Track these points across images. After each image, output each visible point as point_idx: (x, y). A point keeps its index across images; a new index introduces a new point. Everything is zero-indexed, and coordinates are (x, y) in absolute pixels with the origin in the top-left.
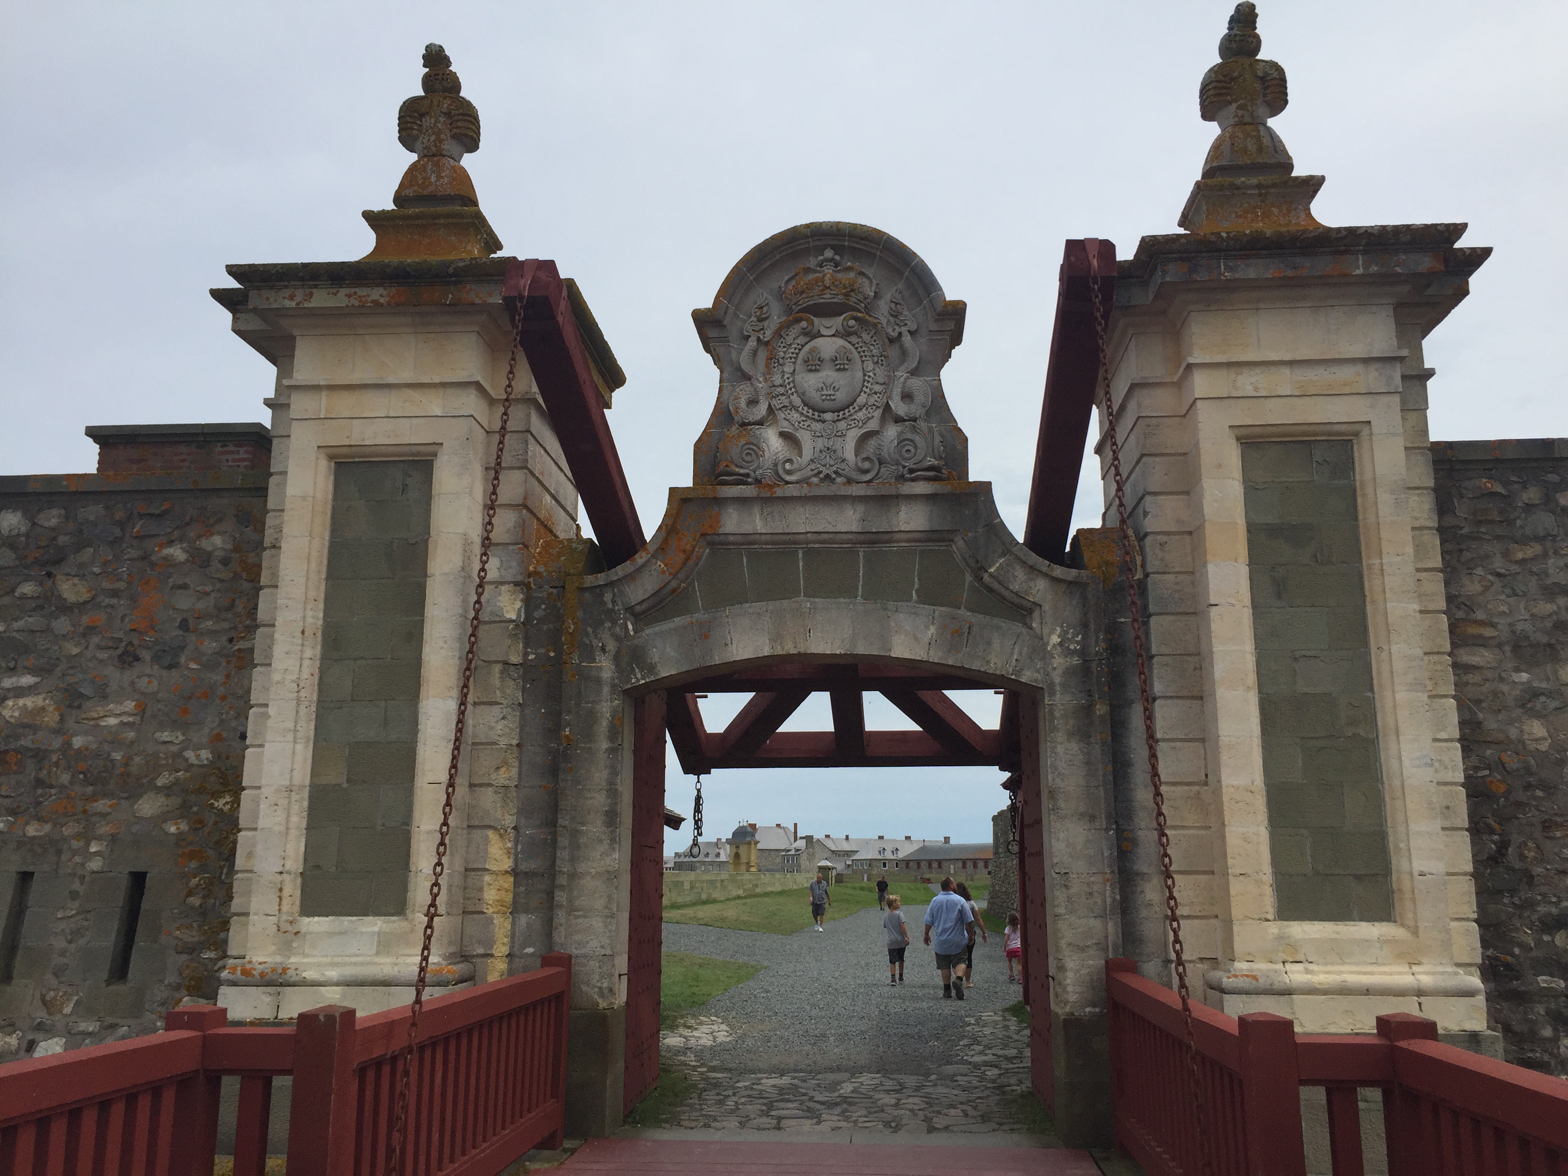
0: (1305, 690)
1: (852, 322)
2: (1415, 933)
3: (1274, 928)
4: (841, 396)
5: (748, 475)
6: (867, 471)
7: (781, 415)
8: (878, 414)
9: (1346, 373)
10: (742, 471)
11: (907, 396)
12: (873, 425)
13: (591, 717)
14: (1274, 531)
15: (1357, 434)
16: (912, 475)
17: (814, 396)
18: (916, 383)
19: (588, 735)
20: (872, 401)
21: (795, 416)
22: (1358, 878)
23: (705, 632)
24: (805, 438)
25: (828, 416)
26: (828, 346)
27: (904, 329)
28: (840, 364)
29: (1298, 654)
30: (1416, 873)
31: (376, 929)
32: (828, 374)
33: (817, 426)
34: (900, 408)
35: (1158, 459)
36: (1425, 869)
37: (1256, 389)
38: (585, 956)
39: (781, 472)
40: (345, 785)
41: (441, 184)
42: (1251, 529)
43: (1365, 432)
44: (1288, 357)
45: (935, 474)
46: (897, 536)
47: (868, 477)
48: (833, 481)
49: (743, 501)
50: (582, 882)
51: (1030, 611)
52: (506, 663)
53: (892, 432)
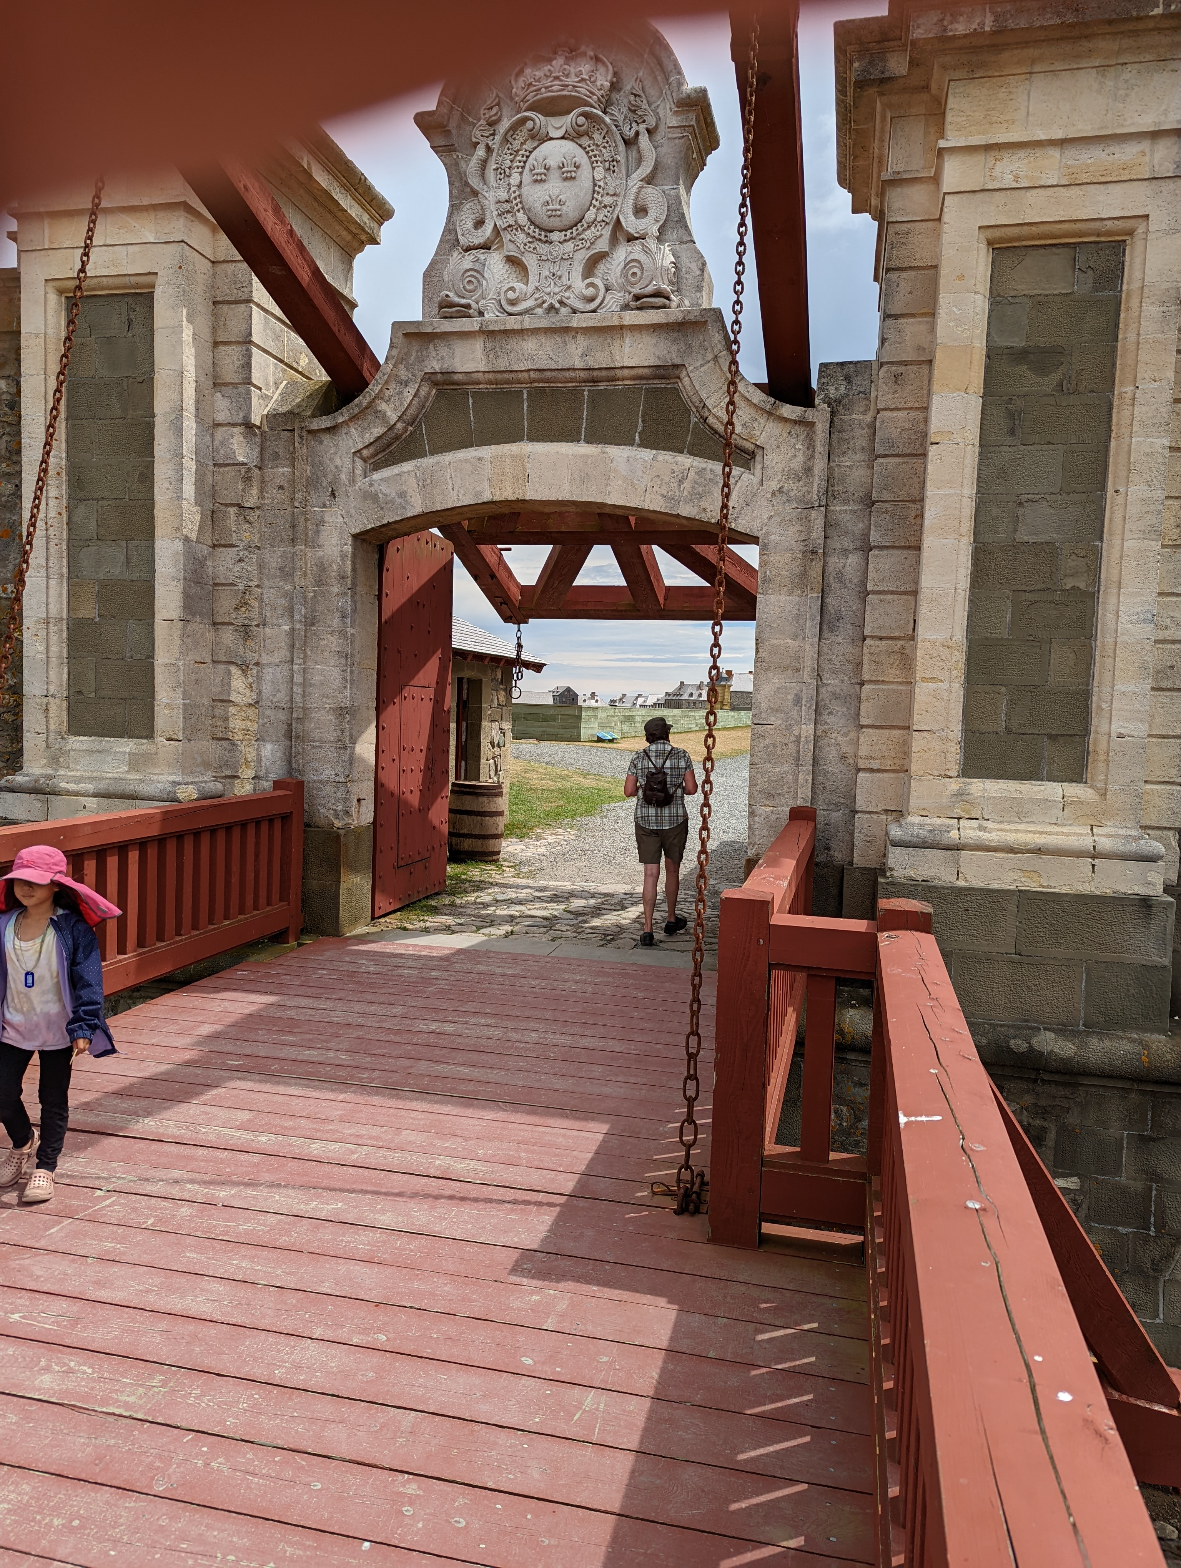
0: (1026, 539)
1: (581, 120)
2: (1104, 795)
3: (954, 786)
4: (570, 211)
5: (468, 306)
6: (591, 300)
7: (506, 236)
8: (607, 232)
9: (1129, 152)
10: (463, 301)
11: (640, 210)
12: (602, 245)
14: (1020, 355)
15: (1131, 233)
16: (638, 302)
17: (539, 210)
18: (651, 193)
19: (321, 578)
20: (600, 217)
21: (521, 237)
22: (1053, 738)
24: (530, 261)
25: (555, 236)
26: (557, 151)
27: (642, 128)
28: (567, 173)
29: (1023, 498)
30: (1114, 736)
31: (127, 750)
32: (554, 186)
33: (543, 248)
34: (631, 223)
35: (904, 275)
36: (1123, 731)
37: (1016, 179)
38: (321, 782)
39: (504, 303)
40: (97, 620)
42: (991, 354)
43: (1141, 230)
44: (1059, 135)
45: (661, 300)
46: (619, 373)
47: (593, 306)
48: (557, 311)
49: (466, 337)
50: (313, 715)
51: (753, 455)
52: (240, 506)
53: (621, 253)
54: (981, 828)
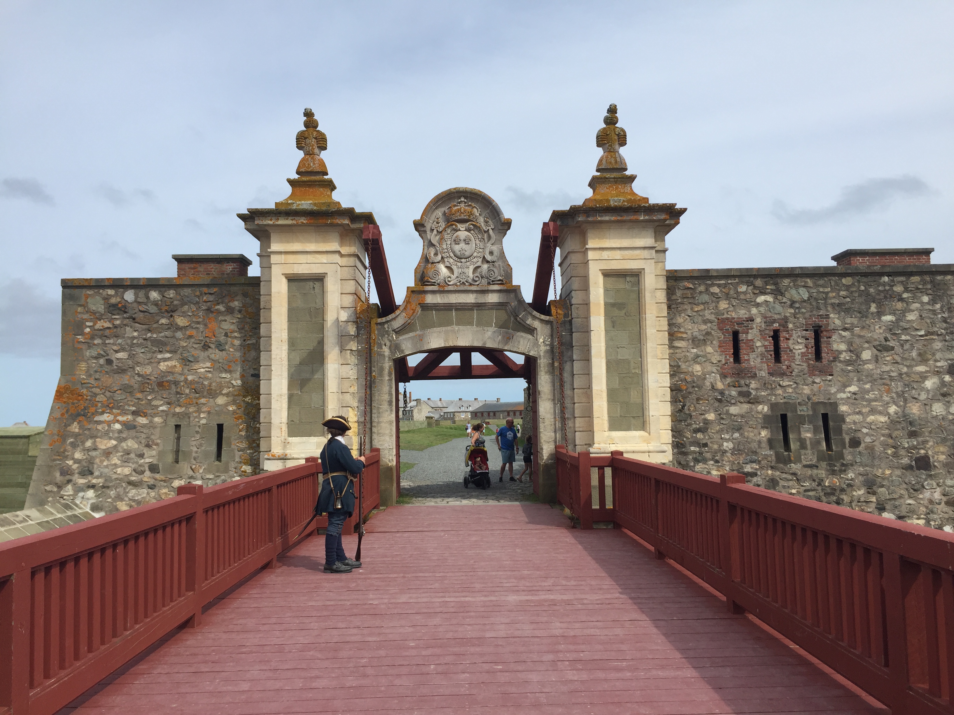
0: (620, 358)
1: (471, 226)
2: (650, 434)
3: (607, 433)
4: (467, 254)
5: (435, 282)
6: (476, 281)
7: (446, 260)
8: (480, 260)
9: (637, 252)
10: (433, 281)
11: (491, 253)
12: (479, 264)
13: (382, 369)
14: (613, 305)
15: (641, 272)
16: (493, 283)
17: (458, 253)
18: (495, 248)
19: (381, 374)
20: (478, 255)
21: (451, 260)
22: (634, 417)
23: (421, 338)
24: (454, 267)
25: (463, 260)
26: (463, 234)
27: (490, 228)
28: (467, 241)
29: (619, 346)
30: (650, 416)
31: (315, 441)
32: (462, 245)
33: (459, 264)
34: (489, 258)
35: (577, 278)
36: (653, 415)
37: (608, 257)
38: (383, 449)
39: (447, 281)
40: (300, 393)
41: (314, 167)
42: (606, 304)
43: (643, 272)
44: (619, 246)
45: (501, 282)
46: (488, 304)
47: (477, 283)
48: (465, 284)
49: (433, 292)
50: (381, 424)
51: (533, 331)
52: (351, 350)
53: (485, 266)
54: (616, 446)
